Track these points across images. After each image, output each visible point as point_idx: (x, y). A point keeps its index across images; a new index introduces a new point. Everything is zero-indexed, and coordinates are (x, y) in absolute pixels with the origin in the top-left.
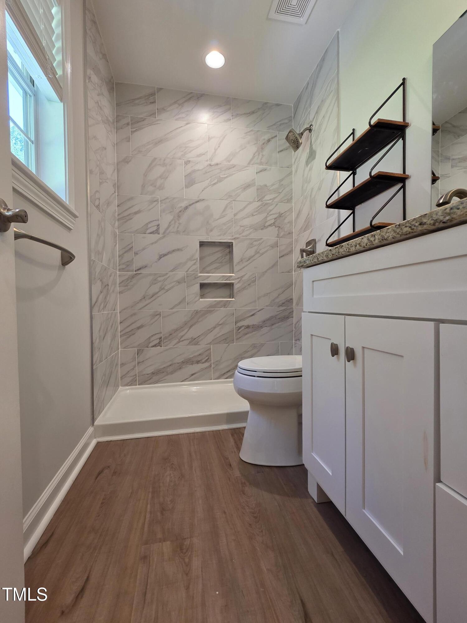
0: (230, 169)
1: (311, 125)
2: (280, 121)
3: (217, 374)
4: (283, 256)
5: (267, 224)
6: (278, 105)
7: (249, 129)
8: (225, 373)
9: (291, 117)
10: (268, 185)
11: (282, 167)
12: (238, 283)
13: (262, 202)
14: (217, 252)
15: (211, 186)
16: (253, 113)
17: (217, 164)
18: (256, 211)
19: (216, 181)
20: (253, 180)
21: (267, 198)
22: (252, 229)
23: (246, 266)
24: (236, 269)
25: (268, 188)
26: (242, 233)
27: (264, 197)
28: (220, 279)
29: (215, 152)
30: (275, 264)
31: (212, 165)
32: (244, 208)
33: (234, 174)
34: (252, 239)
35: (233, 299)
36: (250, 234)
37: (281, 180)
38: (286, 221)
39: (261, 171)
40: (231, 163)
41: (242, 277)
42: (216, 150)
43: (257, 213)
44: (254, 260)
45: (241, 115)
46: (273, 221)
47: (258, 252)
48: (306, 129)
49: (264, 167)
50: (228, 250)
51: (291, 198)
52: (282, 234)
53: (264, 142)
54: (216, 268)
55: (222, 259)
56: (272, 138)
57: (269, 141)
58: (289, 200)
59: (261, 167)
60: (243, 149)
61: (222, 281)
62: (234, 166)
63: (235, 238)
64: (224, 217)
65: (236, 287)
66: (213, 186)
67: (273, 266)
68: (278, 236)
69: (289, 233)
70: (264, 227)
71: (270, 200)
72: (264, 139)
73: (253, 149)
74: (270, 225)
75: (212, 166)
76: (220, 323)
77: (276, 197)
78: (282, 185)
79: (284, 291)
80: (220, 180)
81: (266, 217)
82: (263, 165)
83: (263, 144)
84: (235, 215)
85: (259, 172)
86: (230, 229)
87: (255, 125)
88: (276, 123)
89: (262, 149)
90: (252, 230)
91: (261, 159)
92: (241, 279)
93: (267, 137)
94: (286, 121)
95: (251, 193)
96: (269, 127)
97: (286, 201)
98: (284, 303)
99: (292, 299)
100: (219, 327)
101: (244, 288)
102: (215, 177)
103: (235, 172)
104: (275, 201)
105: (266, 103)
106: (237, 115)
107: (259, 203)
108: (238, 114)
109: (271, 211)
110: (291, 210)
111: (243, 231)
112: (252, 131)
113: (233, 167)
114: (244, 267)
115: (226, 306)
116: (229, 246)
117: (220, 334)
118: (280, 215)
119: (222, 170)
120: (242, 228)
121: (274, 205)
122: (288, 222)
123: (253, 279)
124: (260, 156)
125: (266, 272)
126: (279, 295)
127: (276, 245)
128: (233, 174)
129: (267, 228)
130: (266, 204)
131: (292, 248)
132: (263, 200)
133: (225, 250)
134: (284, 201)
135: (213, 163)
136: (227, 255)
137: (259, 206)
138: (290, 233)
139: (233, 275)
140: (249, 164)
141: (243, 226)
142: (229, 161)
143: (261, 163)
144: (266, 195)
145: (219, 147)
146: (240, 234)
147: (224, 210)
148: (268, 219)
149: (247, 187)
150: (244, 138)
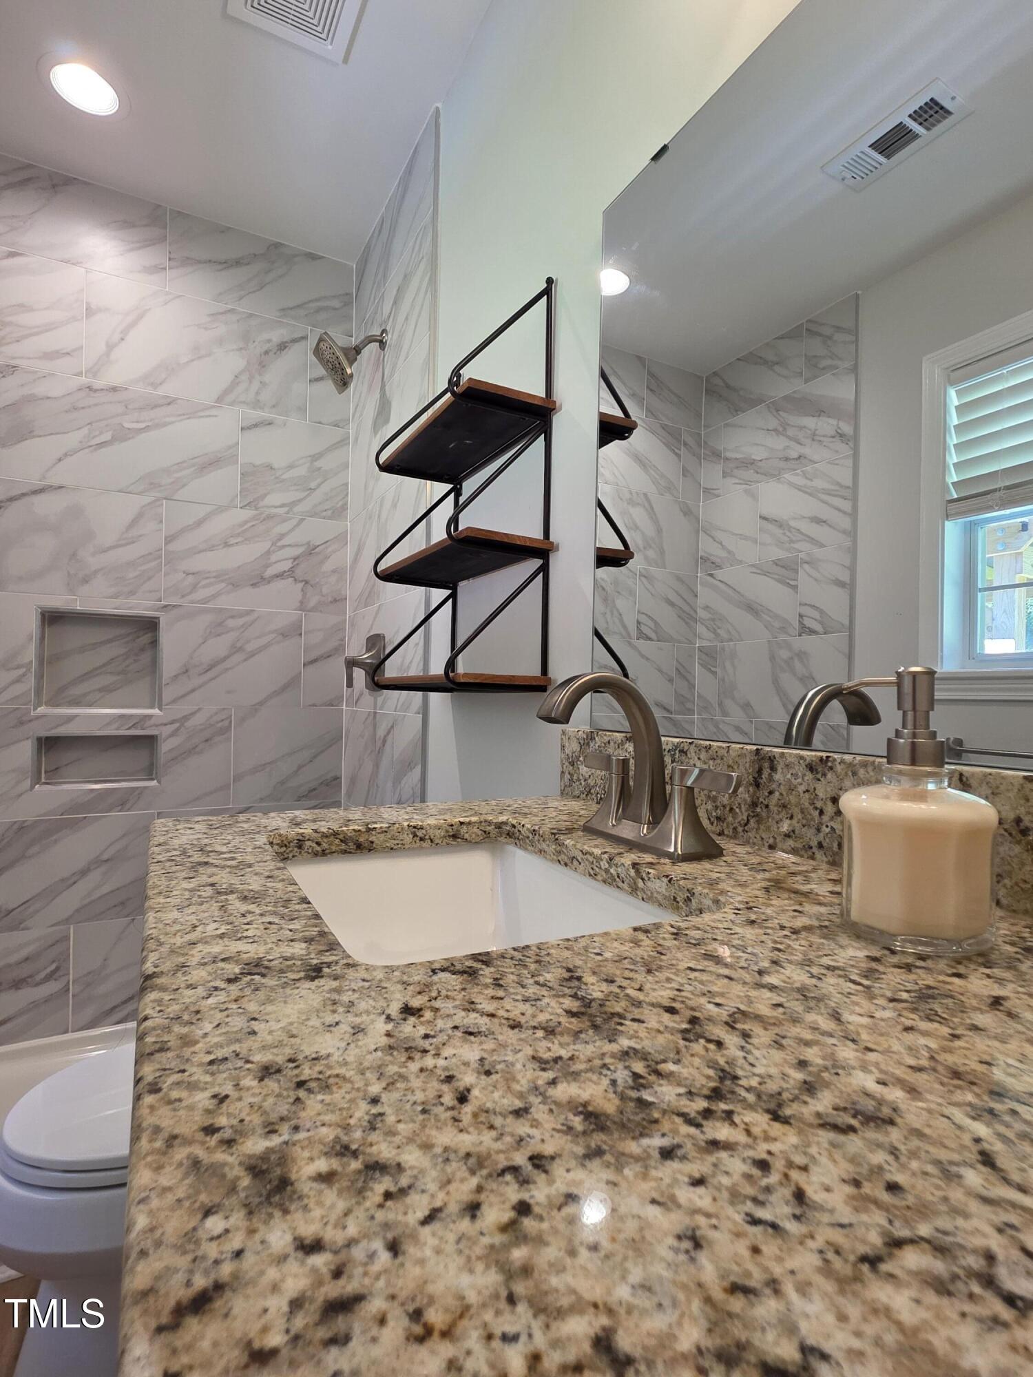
0: (156, 406)
1: (384, 331)
2: (317, 300)
3: (89, 1012)
4: (315, 661)
5: (270, 572)
6: (312, 257)
7: (222, 307)
8: (115, 1007)
9: (349, 294)
10: (276, 466)
11: (320, 423)
12: (172, 735)
13: (256, 509)
14: (110, 641)
15: (87, 450)
16: (238, 263)
17: (114, 389)
18: (238, 535)
19: (107, 436)
20: (230, 447)
21: (275, 499)
22: (222, 581)
23: (200, 687)
24: (167, 695)
25: (277, 475)
26: (190, 593)
27: (263, 497)
28: (109, 724)
29: (108, 354)
30: (292, 683)
31: (95, 387)
32: (199, 523)
33: (172, 423)
34: (221, 610)
35: (154, 783)
36: (214, 597)
37: (316, 457)
38: (328, 566)
39: (256, 426)
40: (162, 391)
41: (186, 718)
42: (110, 347)
43: (239, 539)
44: (227, 670)
45: (199, 262)
46: (287, 565)
47: (241, 649)
48: (370, 340)
49: (266, 415)
50: (145, 639)
51: (344, 508)
52: (313, 602)
53: (266, 347)
54: (106, 690)
55: (127, 662)
56: (294, 341)
57: (282, 347)
58: (339, 512)
59: (257, 415)
60: (200, 358)
61: (117, 729)
62: (169, 400)
63: (166, 606)
64: (133, 542)
65: (165, 747)
66: (95, 450)
67: (284, 688)
68: (302, 606)
69: (335, 601)
70: (259, 580)
71: (282, 506)
72: (269, 341)
73: (230, 362)
74: (280, 576)
75: (96, 391)
76: (105, 857)
77: (300, 501)
78: (320, 469)
79: (315, 757)
80: (122, 435)
81: (268, 553)
82: (262, 408)
83: (266, 353)
84: (169, 540)
85: (249, 428)
86: (149, 579)
87: (241, 298)
88: (305, 303)
89: (262, 366)
90: (223, 585)
91: (257, 393)
92: (182, 725)
93: (276, 336)
94: (336, 303)
95: (223, 482)
96: (283, 310)
97: (329, 513)
98: (314, 789)
99: (337, 778)
100: (103, 868)
101: (192, 751)
102: (107, 426)
103: (172, 419)
104: (296, 509)
105: (277, 245)
106: (187, 261)
107: (248, 513)
108: (188, 258)
109: (282, 536)
110: (342, 538)
111: (194, 587)
112: (232, 311)
113: (169, 404)
114: (193, 690)
115: (128, 806)
116: (150, 626)
117: (106, 889)
118: (311, 550)
119: (130, 407)
120: (190, 579)
121: (294, 522)
122: (334, 571)
123: (220, 725)
124: (256, 385)
125: (261, 704)
126: (300, 767)
127: (294, 630)
128: (165, 425)
129: (269, 582)
130: (270, 517)
131: (343, 640)
132: (261, 504)
133: (138, 637)
134: (324, 514)
135: (98, 383)
136: (142, 650)
137: (246, 522)
138: (338, 600)
139: (156, 711)
140: (219, 400)
141: (193, 574)
142: (155, 385)
143: (257, 404)
144: (268, 493)
145: (123, 339)
146: (183, 596)
147: (134, 523)
148: (273, 558)
149: (210, 463)
150: (206, 329)
